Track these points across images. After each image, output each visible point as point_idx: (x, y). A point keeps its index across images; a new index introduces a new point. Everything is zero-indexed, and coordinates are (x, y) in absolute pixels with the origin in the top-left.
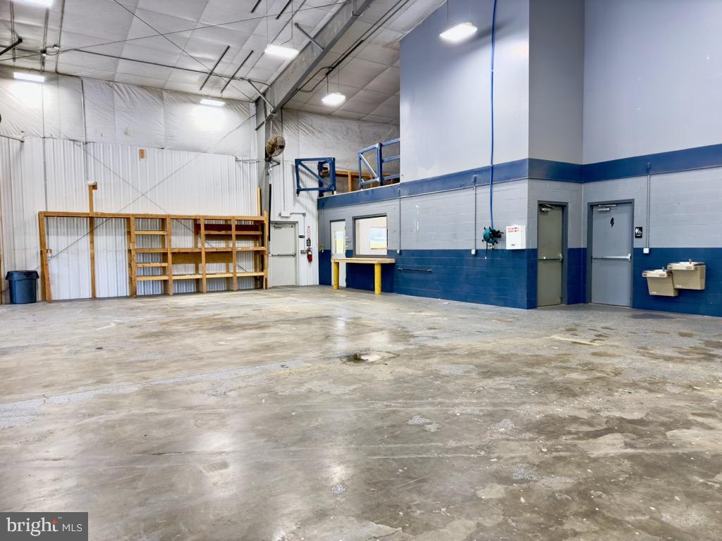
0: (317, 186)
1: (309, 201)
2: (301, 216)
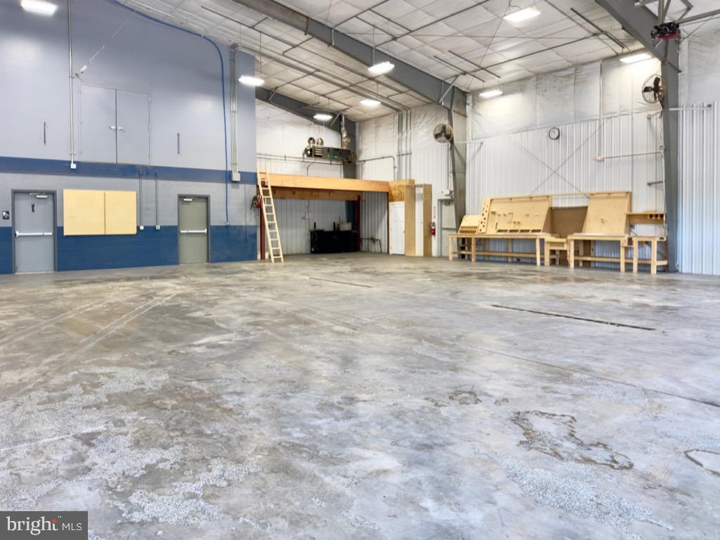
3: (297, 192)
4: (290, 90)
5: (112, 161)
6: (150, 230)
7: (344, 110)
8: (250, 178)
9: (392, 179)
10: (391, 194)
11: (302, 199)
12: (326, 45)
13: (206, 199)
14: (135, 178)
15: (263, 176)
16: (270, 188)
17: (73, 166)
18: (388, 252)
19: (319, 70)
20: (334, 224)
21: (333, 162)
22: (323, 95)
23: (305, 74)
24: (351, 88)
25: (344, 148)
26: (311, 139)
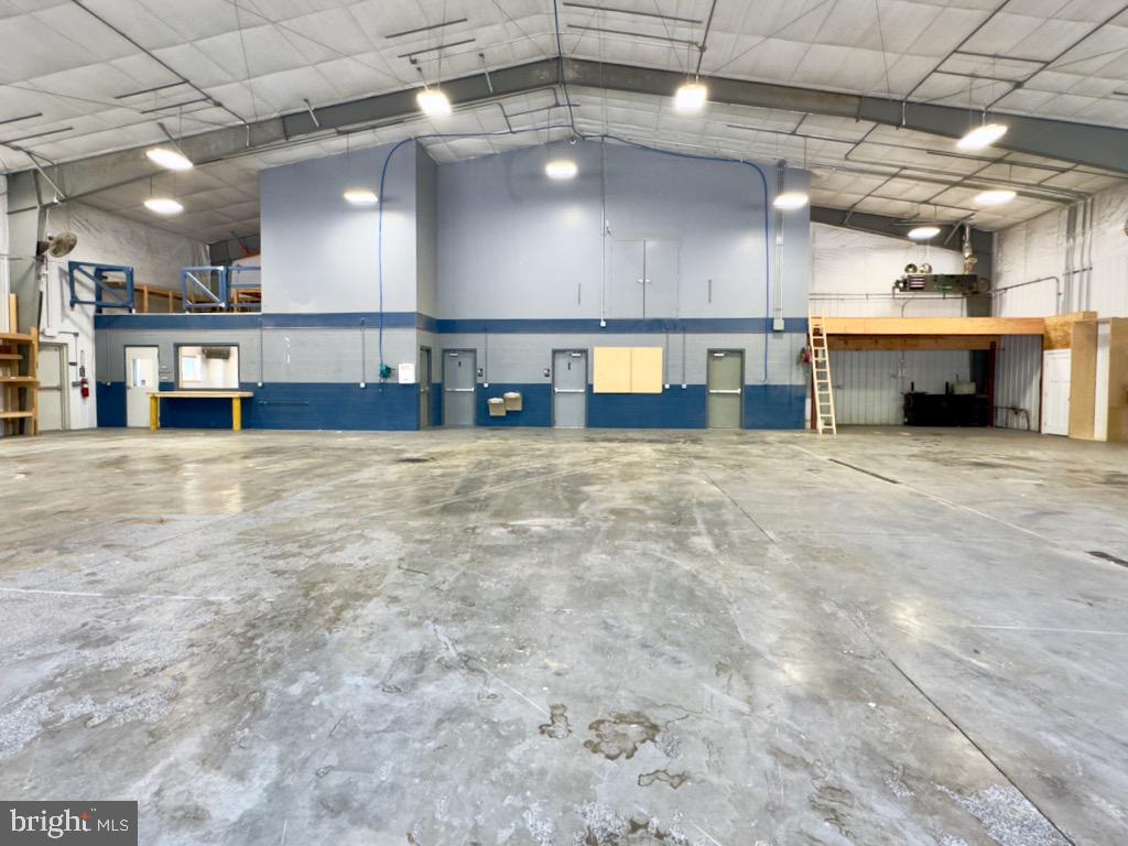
0: (92, 298)
1: (83, 319)
2: (72, 336)
3: (881, 341)
4: (873, 205)
5: (640, 316)
6: (675, 389)
7: (966, 218)
8: (797, 325)
9: (1054, 314)
10: (1049, 338)
11: (891, 349)
12: (894, 128)
13: (741, 353)
14: (661, 332)
15: (816, 321)
16: (825, 337)
17: (603, 324)
18: (1040, 431)
19: (905, 168)
20: (947, 384)
21: (947, 296)
22: (926, 202)
23: (887, 178)
24: (966, 181)
25: (967, 273)
26: (910, 266)
